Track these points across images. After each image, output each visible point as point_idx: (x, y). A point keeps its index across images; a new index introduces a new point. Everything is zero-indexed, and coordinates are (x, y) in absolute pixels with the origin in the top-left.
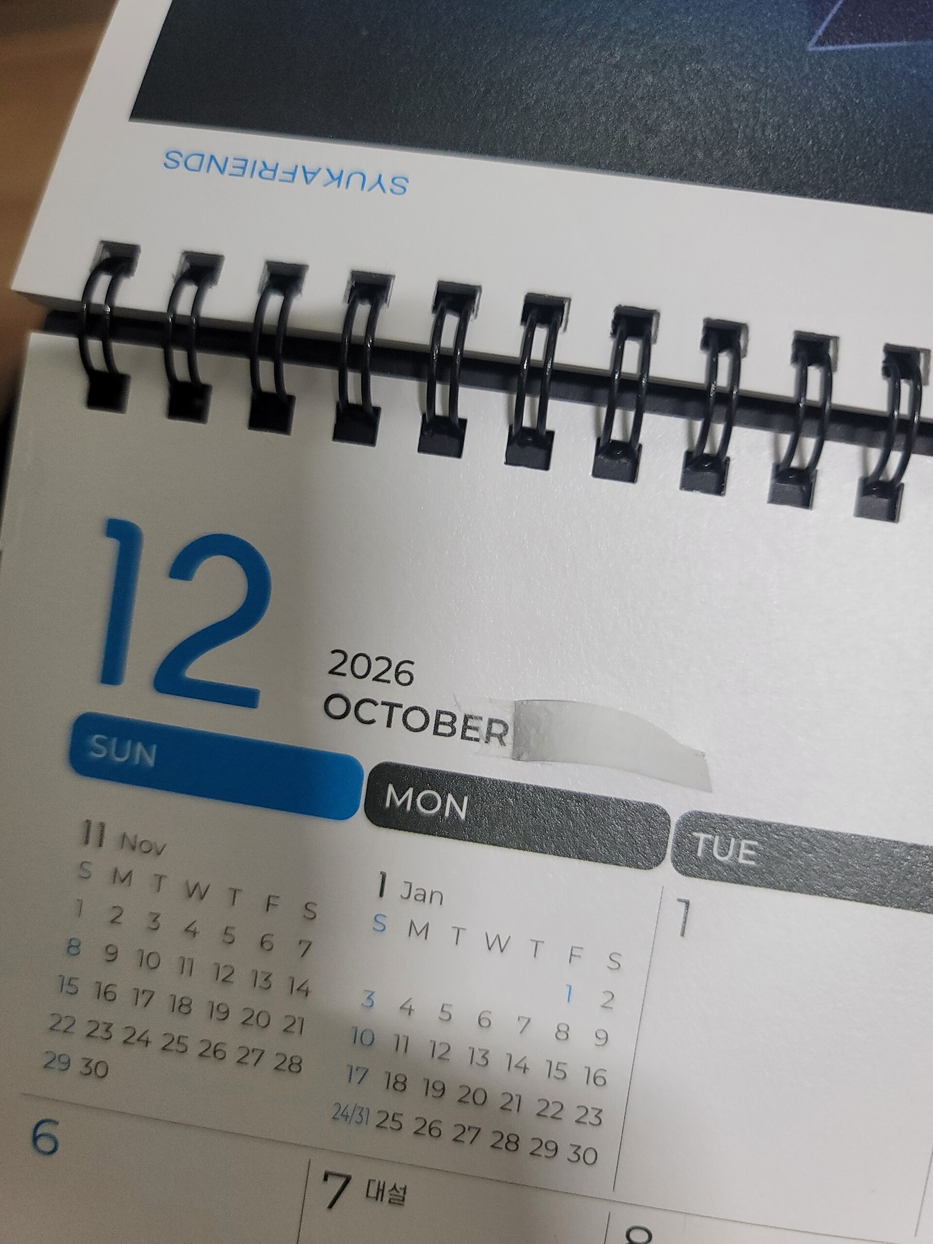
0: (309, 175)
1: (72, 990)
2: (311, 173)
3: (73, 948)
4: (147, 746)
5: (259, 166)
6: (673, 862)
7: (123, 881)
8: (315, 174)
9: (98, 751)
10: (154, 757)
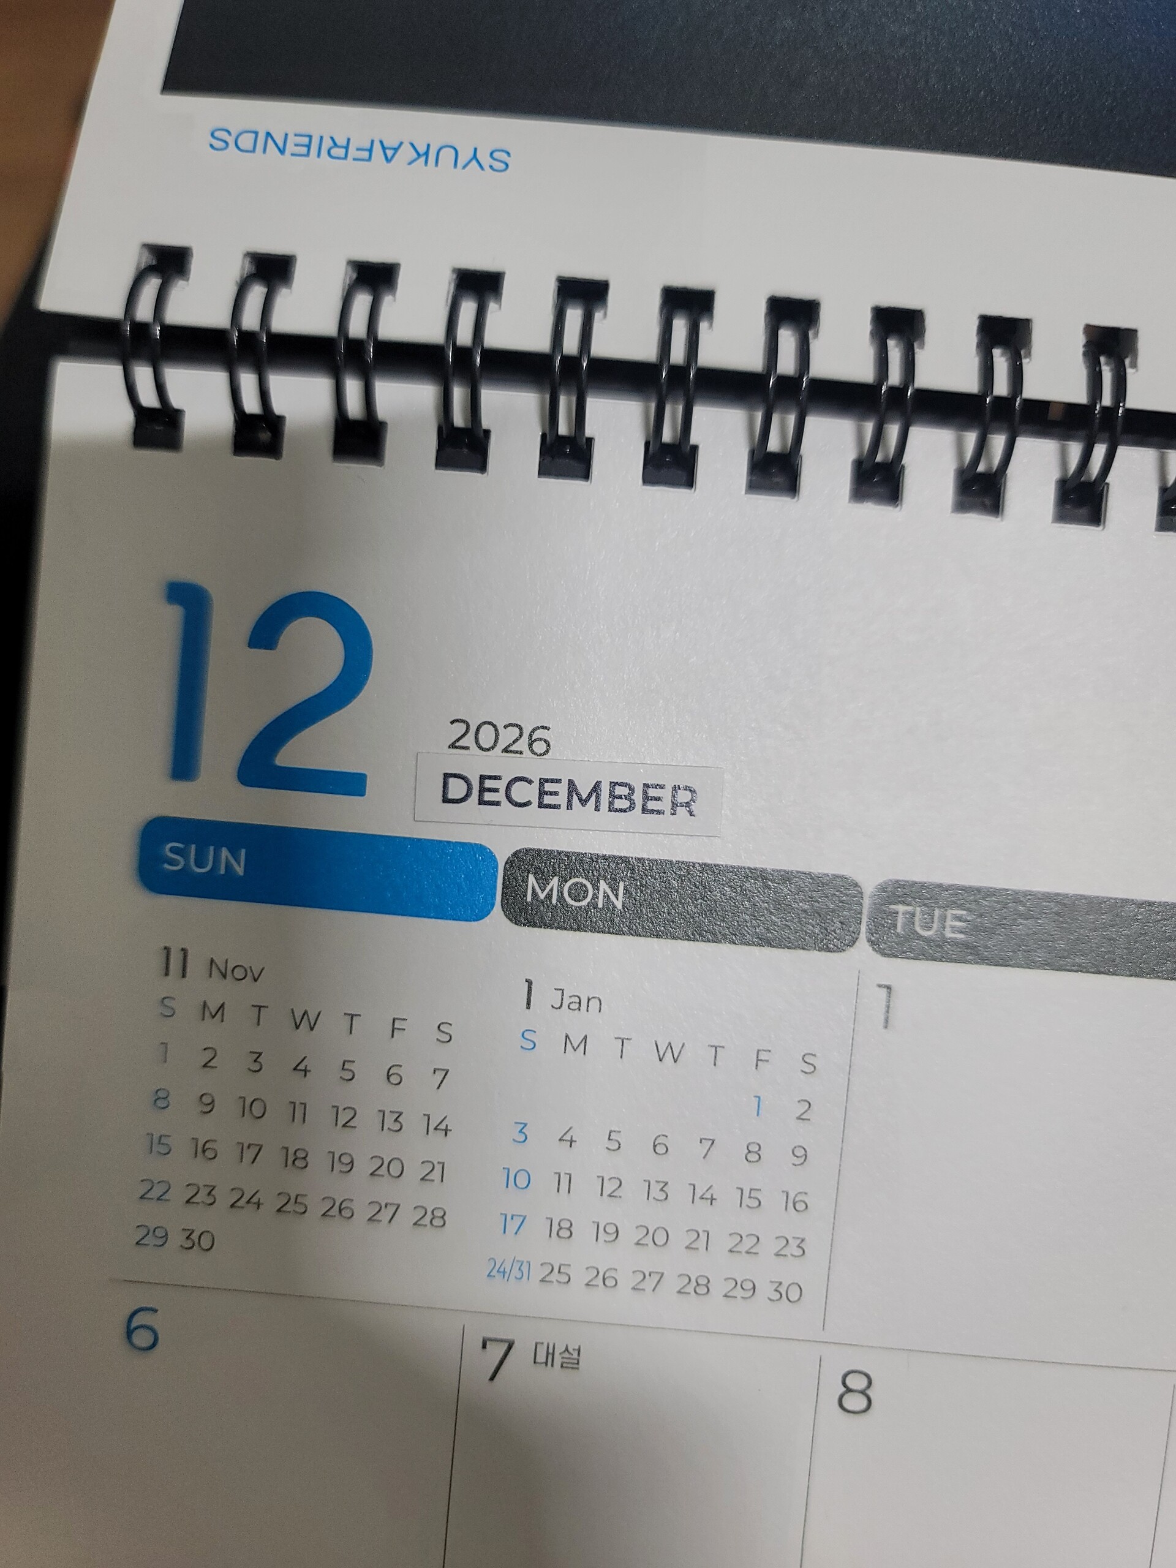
0: (390, 153)
1: (164, 1150)
2: (390, 149)
3: (160, 1100)
4: (234, 853)
5: (327, 143)
6: (868, 941)
7: (213, 1017)
8: (396, 150)
9: (172, 862)
10: (242, 864)
